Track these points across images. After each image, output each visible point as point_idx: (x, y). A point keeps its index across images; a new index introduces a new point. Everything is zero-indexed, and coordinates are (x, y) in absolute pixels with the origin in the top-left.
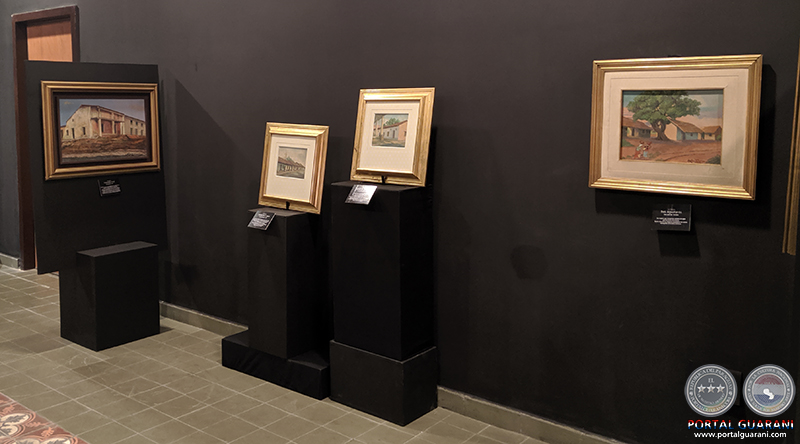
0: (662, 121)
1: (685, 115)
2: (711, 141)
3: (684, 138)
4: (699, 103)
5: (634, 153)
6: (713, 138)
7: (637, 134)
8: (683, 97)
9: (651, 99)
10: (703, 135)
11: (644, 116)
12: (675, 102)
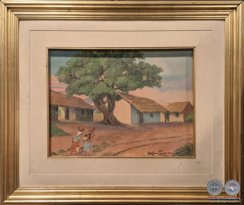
0: (109, 96)
1: (140, 86)
2: (179, 124)
3: (141, 120)
4: (160, 70)
5: (70, 145)
6: (181, 119)
7: (73, 117)
8: (137, 61)
9: (91, 64)
10: (167, 114)
11: (83, 90)
12: (126, 68)
